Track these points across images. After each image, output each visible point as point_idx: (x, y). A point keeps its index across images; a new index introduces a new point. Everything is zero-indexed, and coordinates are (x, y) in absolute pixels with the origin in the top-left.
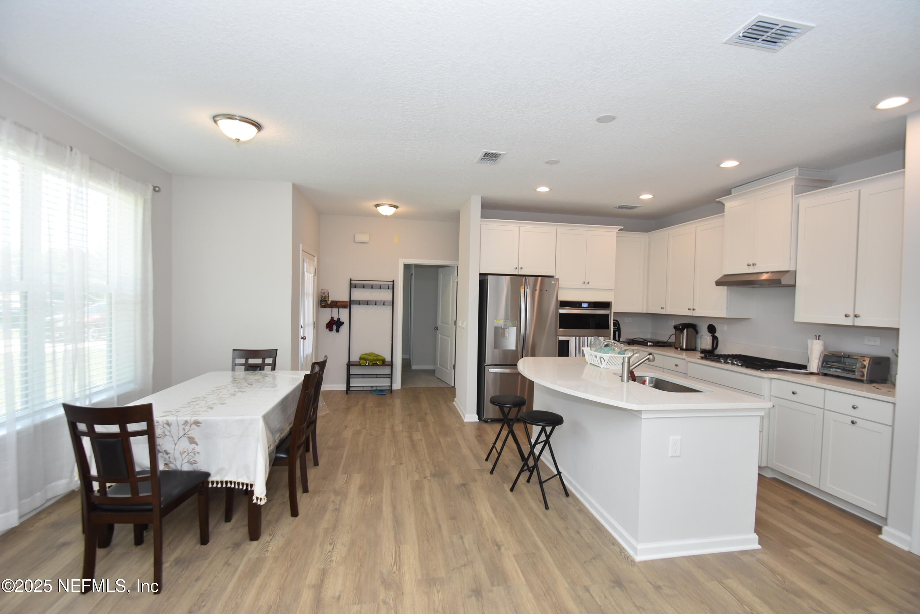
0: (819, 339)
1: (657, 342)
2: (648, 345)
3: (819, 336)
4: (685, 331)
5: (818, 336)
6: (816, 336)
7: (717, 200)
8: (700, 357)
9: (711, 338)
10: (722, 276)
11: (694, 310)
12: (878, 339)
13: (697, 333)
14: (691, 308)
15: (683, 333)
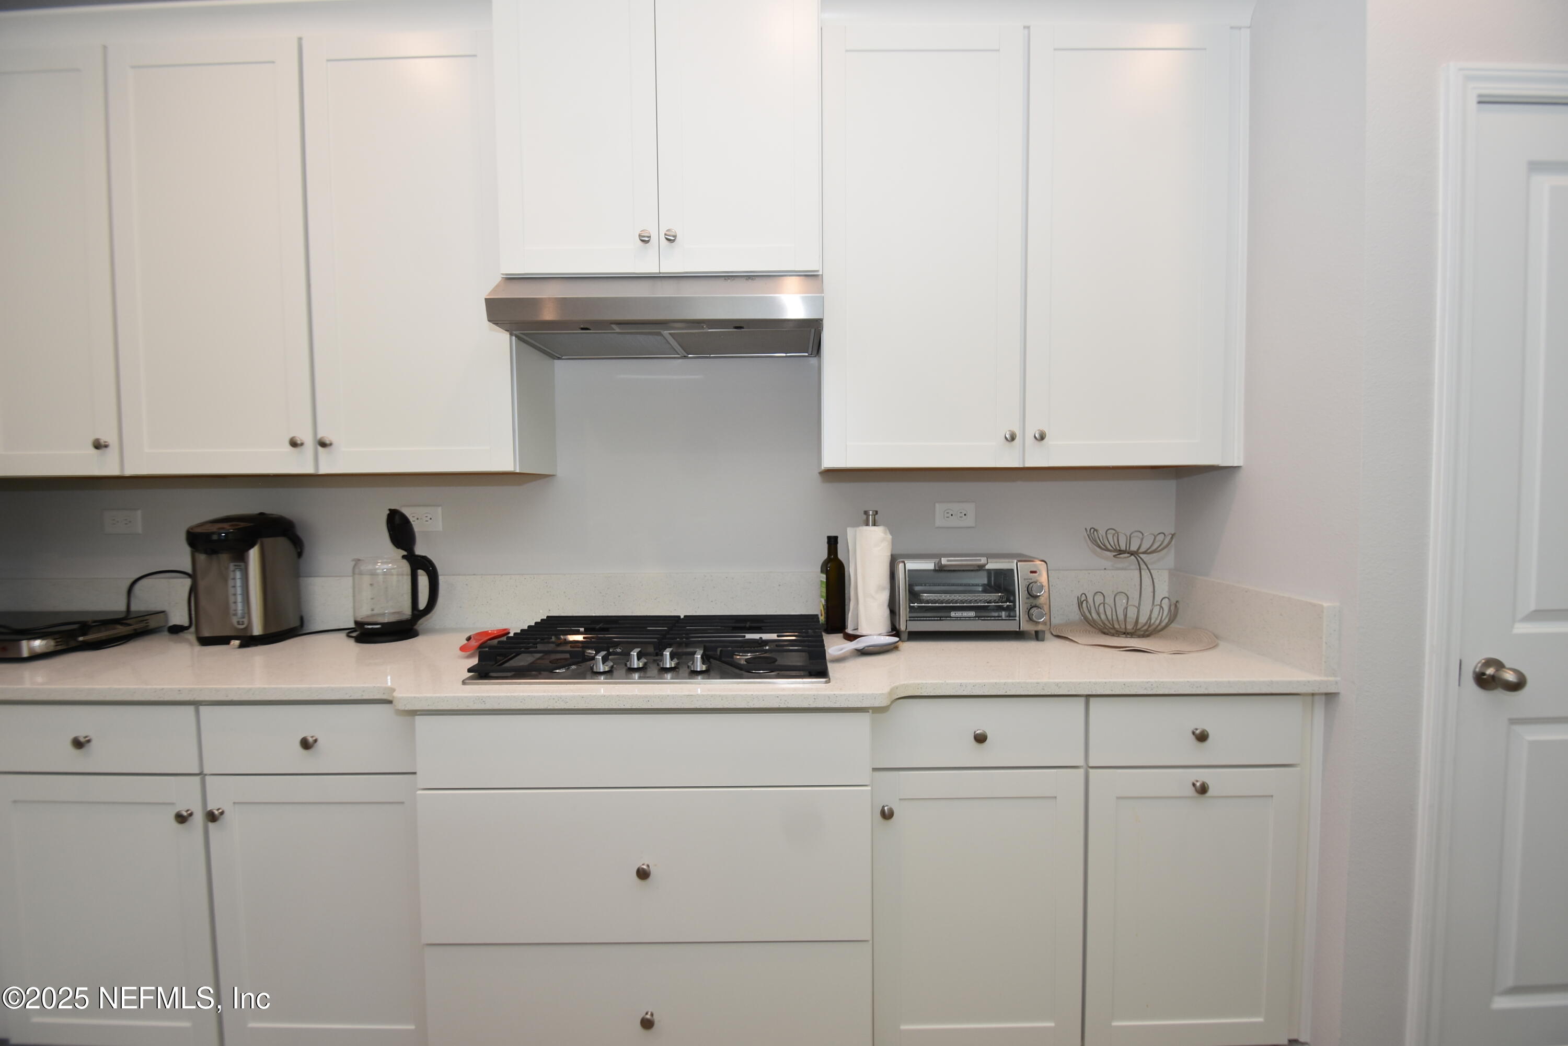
0: (874, 525)
2: (26, 653)
3: (876, 513)
4: (254, 554)
5: (871, 513)
6: (866, 513)
8: (470, 670)
9: (406, 567)
10: (498, 279)
11: (323, 444)
12: (970, 508)
13: (300, 554)
14: (307, 438)
15: (242, 564)
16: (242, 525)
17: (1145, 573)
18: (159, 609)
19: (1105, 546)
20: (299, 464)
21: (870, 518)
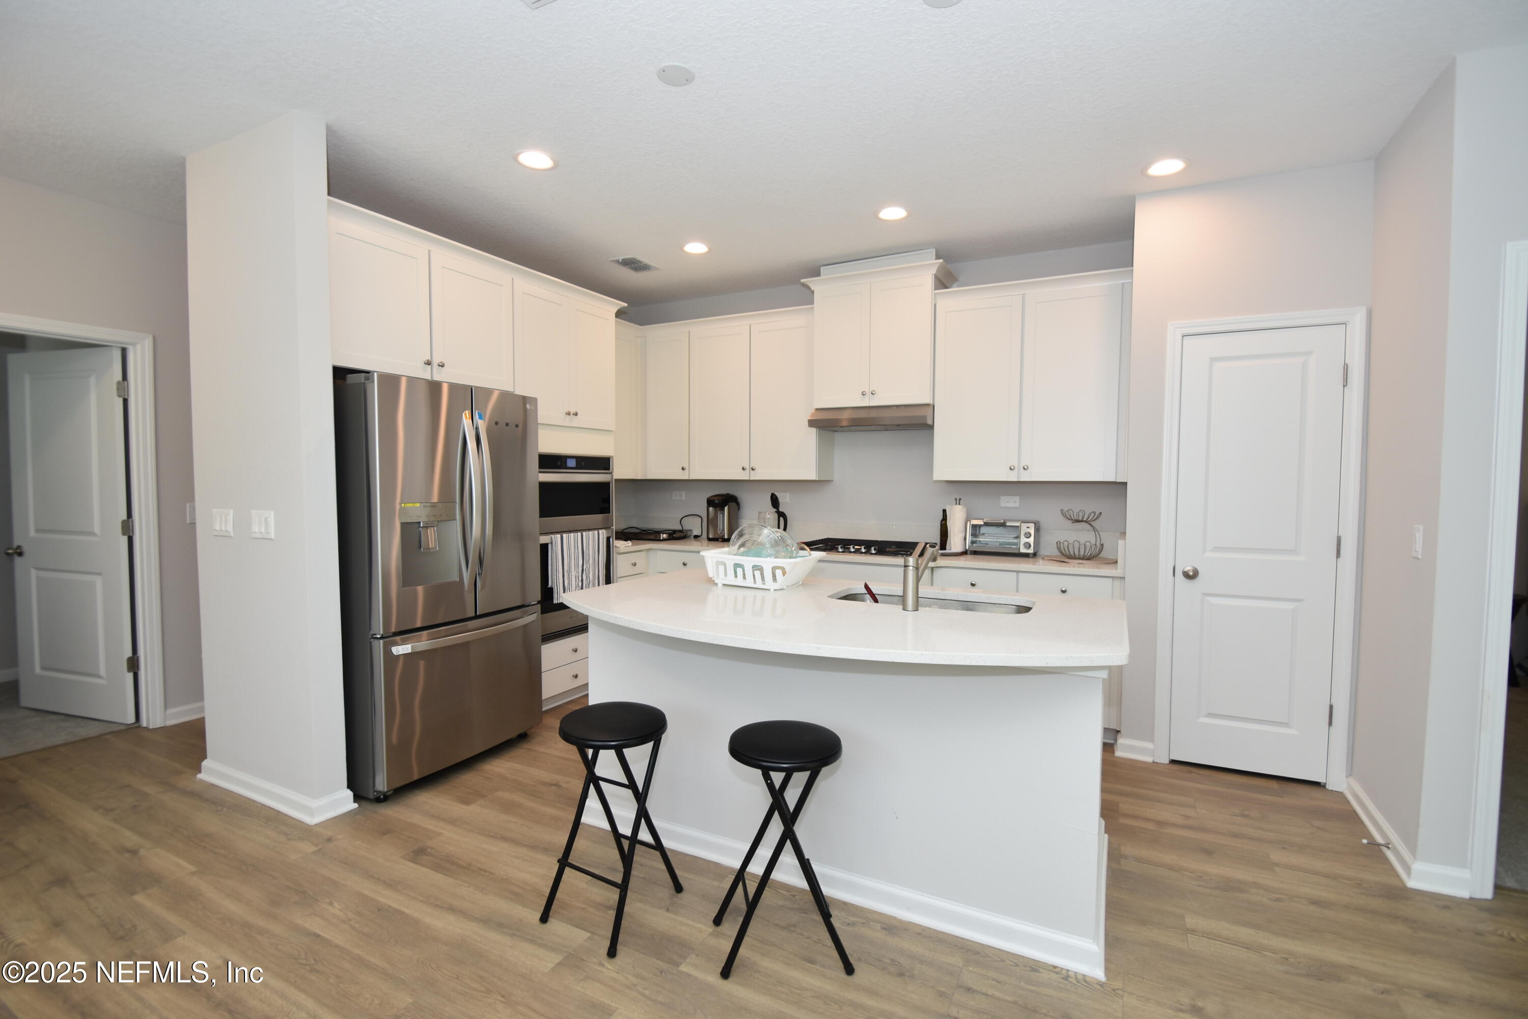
0: (959, 504)
1: (671, 532)
2: (662, 538)
3: (960, 499)
4: (726, 508)
5: (958, 499)
6: (956, 499)
7: (802, 281)
9: (776, 515)
10: (813, 411)
11: (753, 469)
12: (1017, 498)
13: (739, 509)
14: (747, 466)
15: (723, 512)
16: (724, 497)
17: (1096, 532)
18: (689, 529)
19: (1071, 517)
20: (744, 476)
21: (958, 501)
